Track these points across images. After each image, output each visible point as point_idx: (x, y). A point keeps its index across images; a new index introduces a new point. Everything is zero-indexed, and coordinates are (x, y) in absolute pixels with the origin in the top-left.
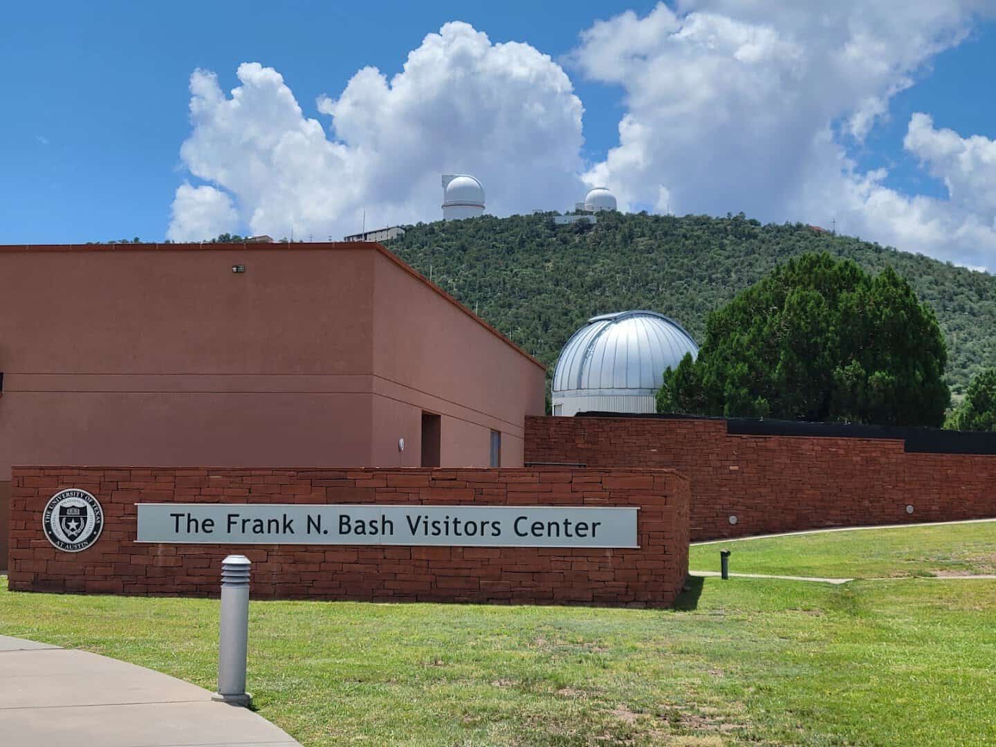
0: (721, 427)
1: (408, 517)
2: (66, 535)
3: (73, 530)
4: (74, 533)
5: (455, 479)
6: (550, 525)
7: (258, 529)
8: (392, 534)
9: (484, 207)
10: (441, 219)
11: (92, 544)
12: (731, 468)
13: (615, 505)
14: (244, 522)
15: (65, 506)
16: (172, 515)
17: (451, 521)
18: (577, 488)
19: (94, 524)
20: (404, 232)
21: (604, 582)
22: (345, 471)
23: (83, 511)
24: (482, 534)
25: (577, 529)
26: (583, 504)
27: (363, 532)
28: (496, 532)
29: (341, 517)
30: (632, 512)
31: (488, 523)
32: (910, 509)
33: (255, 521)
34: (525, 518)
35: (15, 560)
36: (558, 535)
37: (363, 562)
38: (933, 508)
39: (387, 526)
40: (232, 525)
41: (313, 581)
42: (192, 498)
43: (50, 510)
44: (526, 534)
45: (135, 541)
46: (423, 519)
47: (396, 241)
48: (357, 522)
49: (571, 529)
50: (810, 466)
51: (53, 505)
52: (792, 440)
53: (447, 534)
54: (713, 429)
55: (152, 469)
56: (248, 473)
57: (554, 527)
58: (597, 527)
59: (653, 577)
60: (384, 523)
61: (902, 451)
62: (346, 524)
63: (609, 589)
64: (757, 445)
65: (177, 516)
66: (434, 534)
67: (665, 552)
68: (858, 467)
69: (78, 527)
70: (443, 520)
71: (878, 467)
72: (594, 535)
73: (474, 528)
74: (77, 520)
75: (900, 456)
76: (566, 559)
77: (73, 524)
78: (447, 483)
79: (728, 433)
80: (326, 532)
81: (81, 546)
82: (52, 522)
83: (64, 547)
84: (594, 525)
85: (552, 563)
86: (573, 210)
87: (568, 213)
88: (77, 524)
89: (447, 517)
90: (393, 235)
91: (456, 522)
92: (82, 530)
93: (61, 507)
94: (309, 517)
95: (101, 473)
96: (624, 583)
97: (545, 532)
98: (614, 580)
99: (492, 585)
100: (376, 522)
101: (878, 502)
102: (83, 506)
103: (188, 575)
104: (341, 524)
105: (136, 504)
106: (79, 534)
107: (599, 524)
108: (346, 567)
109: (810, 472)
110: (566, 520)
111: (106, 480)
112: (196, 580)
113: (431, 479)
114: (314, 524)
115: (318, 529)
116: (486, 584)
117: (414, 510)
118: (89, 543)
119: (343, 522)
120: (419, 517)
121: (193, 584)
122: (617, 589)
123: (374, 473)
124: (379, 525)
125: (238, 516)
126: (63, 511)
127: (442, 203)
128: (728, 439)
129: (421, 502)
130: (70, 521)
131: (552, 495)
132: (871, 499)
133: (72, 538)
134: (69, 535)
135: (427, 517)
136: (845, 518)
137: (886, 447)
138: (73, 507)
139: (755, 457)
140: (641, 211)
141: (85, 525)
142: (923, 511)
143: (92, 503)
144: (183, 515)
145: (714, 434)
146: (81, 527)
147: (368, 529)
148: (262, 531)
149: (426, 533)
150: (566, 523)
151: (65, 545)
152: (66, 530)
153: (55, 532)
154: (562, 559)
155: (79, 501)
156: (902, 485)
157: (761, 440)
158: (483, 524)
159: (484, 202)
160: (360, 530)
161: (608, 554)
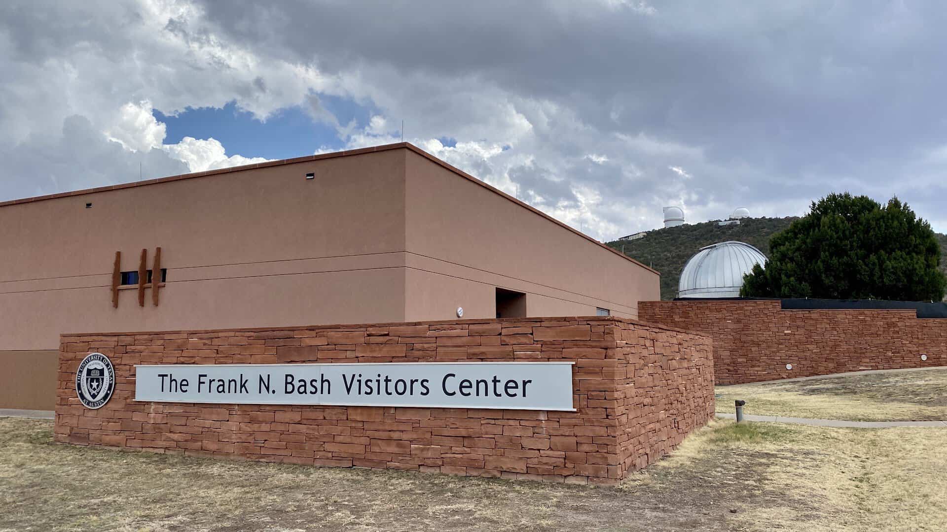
0: (777, 304)
1: (344, 376)
2: (90, 393)
3: (94, 389)
4: (95, 392)
5: (387, 335)
6: (478, 383)
7: (221, 389)
8: (329, 393)
9: (684, 221)
10: (664, 227)
11: (106, 402)
12: (786, 332)
13: (548, 359)
14: (211, 382)
15: (90, 368)
16: (159, 375)
17: (382, 379)
18: (507, 340)
19: (108, 384)
20: (646, 234)
21: (539, 450)
22: (292, 329)
23: (102, 372)
24: (412, 394)
25: (506, 387)
26: (514, 359)
27: (305, 392)
28: (425, 391)
29: (287, 376)
30: (566, 368)
31: (417, 381)
32: (924, 358)
33: (219, 381)
34: (454, 375)
35: (59, 415)
36: (486, 395)
37: (305, 423)
38: (942, 356)
39: (326, 384)
40: (201, 385)
41: (266, 440)
42: (175, 360)
43: (81, 372)
44: (454, 393)
45: (133, 400)
46: (357, 378)
47: (643, 238)
48: (300, 381)
49: (500, 388)
50: (844, 329)
51: (83, 367)
52: (830, 312)
53: (379, 393)
54: (771, 306)
55: (149, 334)
56: (216, 335)
57: (482, 385)
58: (528, 385)
59: (595, 448)
60: (323, 381)
61: (915, 317)
62: (291, 383)
63: (545, 460)
64: (804, 316)
65: (163, 376)
66: (366, 393)
67: (607, 416)
68: (882, 329)
69: (98, 386)
70: (374, 378)
71: (897, 329)
72: (524, 395)
73: (405, 387)
74: (98, 380)
75: (913, 321)
76: (497, 422)
77: (95, 384)
78: (382, 339)
79: (782, 308)
80: (274, 392)
81: (99, 403)
82: (82, 382)
83: (88, 404)
84: (525, 383)
85: (482, 427)
86: (728, 219)
87: (726, 220)
88: (98, 383)
89: (379, 376)
90: (641, 236)
91: (387, 380)
92: (101, 389)
93: (88, 369)
94: (260, 376)
95: (116, 339)
96: (562, 453)
97: (473, 391)
98: (550, 449)
99: (422, 450)
100: (316, 381)
101: (899, 353)
102: (101, 368)
103: (171, 432)
104: (287, 383)
105: (134, 366)
106: (98, 393)
107: (530, 381)
108: (292, 428)
109: (845, 333)
110: (495, 377)
111: (119, 344)
112: (175, 436)
113: (366, 335)
114: (265, 384)
115: (268, 389)
116: (416, 449)
117: (351, 369)
118: (104, 400)
119: (288, 381)
120: (354, 376)
121: (174, 440)
122: (553, 460)
123: (317, 331)
124: (318, 384)
125: (205, 376)
126: (89, 372)
127: (664, 220)
128: (783, 312)
129: (357, 359)
130: (93, 382)
131: (482, 349)
132: (893, 351)
133: (94, 396)
134: (92, 394)
135: (360, 376)
136: (874, 364)
137: (902, 314)
138: (95, 369)
139: (803, 324)
140: (762, 216)
141: (103, 384)
142: (935, 359)
143: (107, 365)
144: (166, 376)
145: (772, 309)
146: (100, 387)
147: (309, 388)
148: (223, 391)
149: (360, 393)
150: (495, 381)
151: (89, 403)
152: (90, 389)
153: (83, 392)
154: (493, 422)
155: (99, 364)
156: (917, 340)
157: (807, 312)
158: (412, 382)
159: (683, 218)
160: (302, 389)
161: (542, 417)
